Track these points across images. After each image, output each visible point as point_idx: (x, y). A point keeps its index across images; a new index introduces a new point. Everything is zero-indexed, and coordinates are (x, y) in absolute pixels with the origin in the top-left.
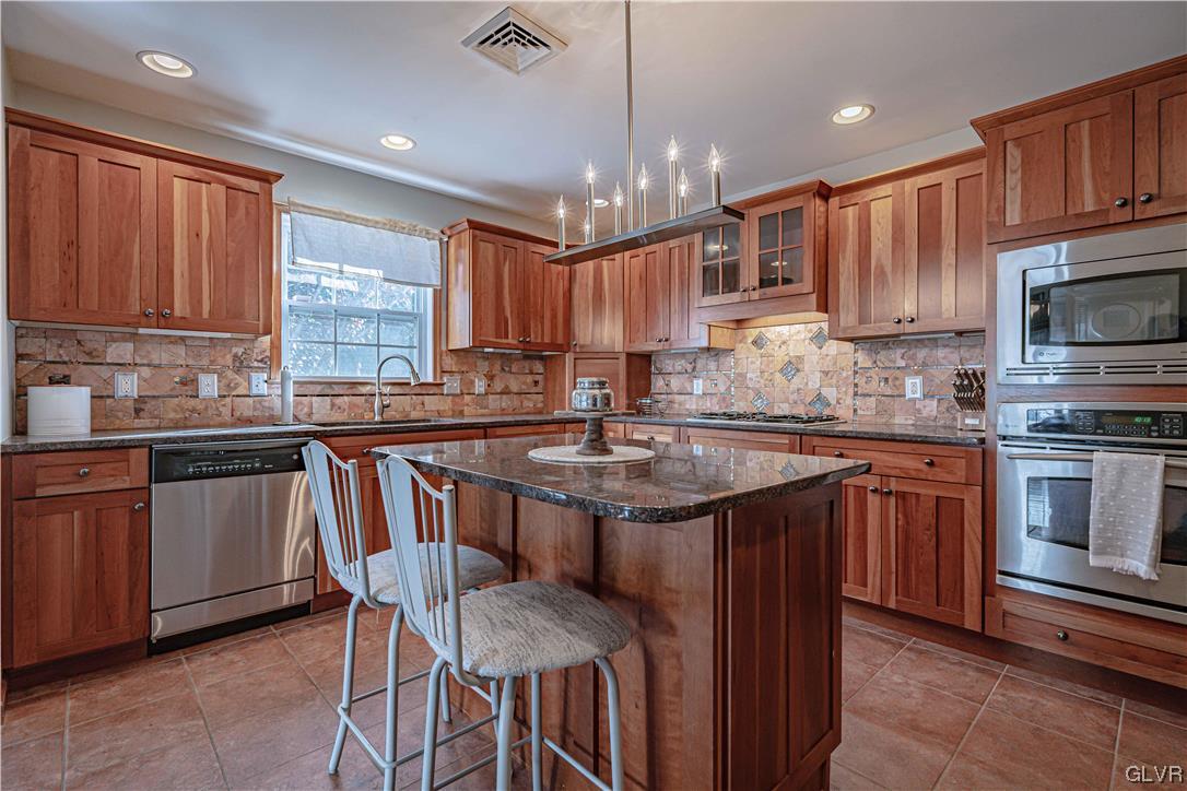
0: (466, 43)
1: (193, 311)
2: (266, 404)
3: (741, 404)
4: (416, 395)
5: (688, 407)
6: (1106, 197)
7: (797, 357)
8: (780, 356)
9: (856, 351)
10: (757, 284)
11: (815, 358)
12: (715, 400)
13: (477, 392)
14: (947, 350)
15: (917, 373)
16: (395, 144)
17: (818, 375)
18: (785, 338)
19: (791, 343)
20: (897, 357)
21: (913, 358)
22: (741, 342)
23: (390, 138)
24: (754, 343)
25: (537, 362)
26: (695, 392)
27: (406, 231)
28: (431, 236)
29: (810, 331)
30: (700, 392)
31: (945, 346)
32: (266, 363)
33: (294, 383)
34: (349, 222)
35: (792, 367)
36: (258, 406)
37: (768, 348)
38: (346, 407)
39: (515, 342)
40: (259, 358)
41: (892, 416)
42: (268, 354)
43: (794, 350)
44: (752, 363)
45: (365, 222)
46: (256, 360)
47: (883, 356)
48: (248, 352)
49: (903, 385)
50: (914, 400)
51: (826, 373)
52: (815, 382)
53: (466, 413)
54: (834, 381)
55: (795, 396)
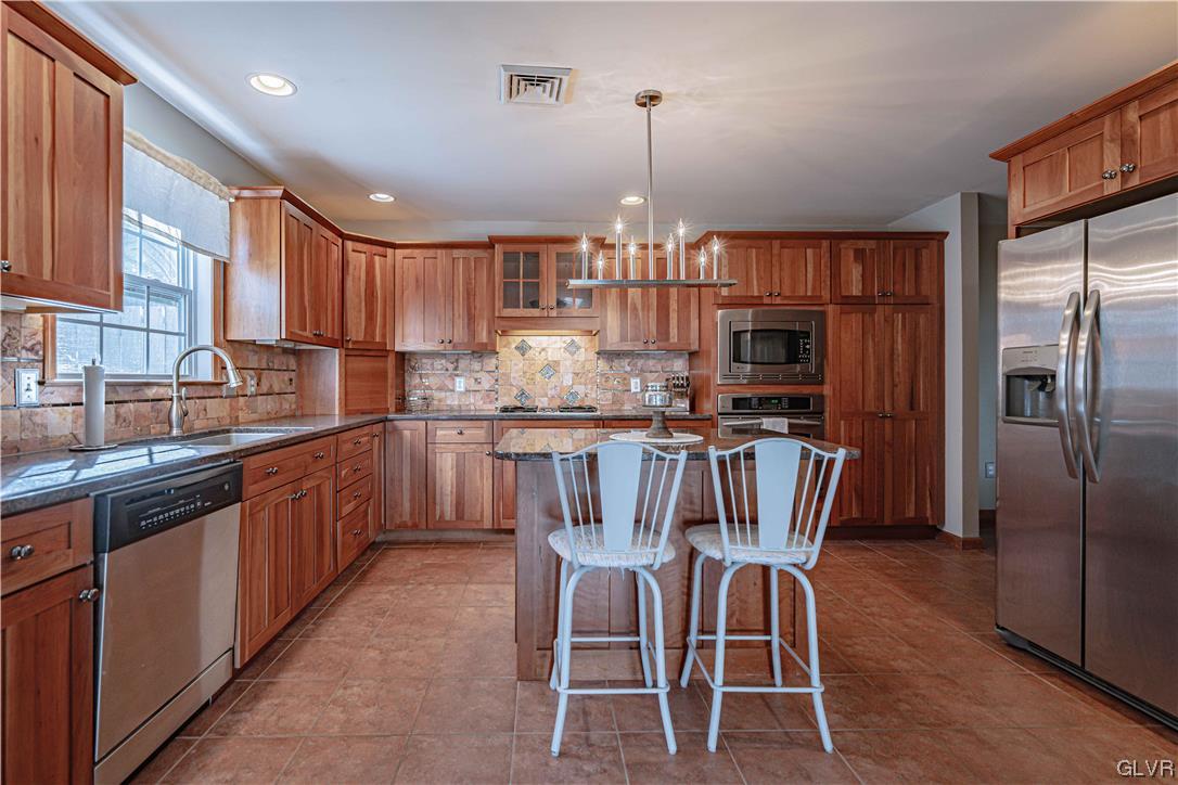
0: (505, 67)
1: (30, 268)
2: (38, 419)
3: (505, 399)
4: (199, 398)
5: (449, 402)
6: (762, 289)
7: (555, 362)
8: (540, 359)
9: (598, 359)
10: (555, 304)
11: (568, 363)
12: (479, 396)
13: (249, 394)
14: (654, 361)
15: (637, 376)
16: (267, 87)
17: (571, 375)
18: (544, 346)
19: (550, 351)
20: (625, 364)
21: (635, 365)
22: (505, 346)
23: (262, 78)
24: (517, 348)
25: (291, 356)
26: (458, 389)
27: (202, 181)
28: (222, 195)
29: (564, 342)
30: (462, 390)
31: (654, 358)
32: (37, 353)
33: (107, 384)
34: (149, 155)
35: (552, 368)
36: (27, 422)
37: (530, 354)
38: (132, 419)
39: (310, 335)
40: (29, 345)
41: (622, 405)
42: (40, 338)
43: (552, 355)
44: (516, 365)
45: (165, 162)
46: (24, 348)
47: (616, 363)
48: (14, 333)
49: (629, 384)
50: (636, 393)
51: (577, 374)
52: (568, 380)
53: (241, 420)
54: (583, 380)
55: (553, 392)
